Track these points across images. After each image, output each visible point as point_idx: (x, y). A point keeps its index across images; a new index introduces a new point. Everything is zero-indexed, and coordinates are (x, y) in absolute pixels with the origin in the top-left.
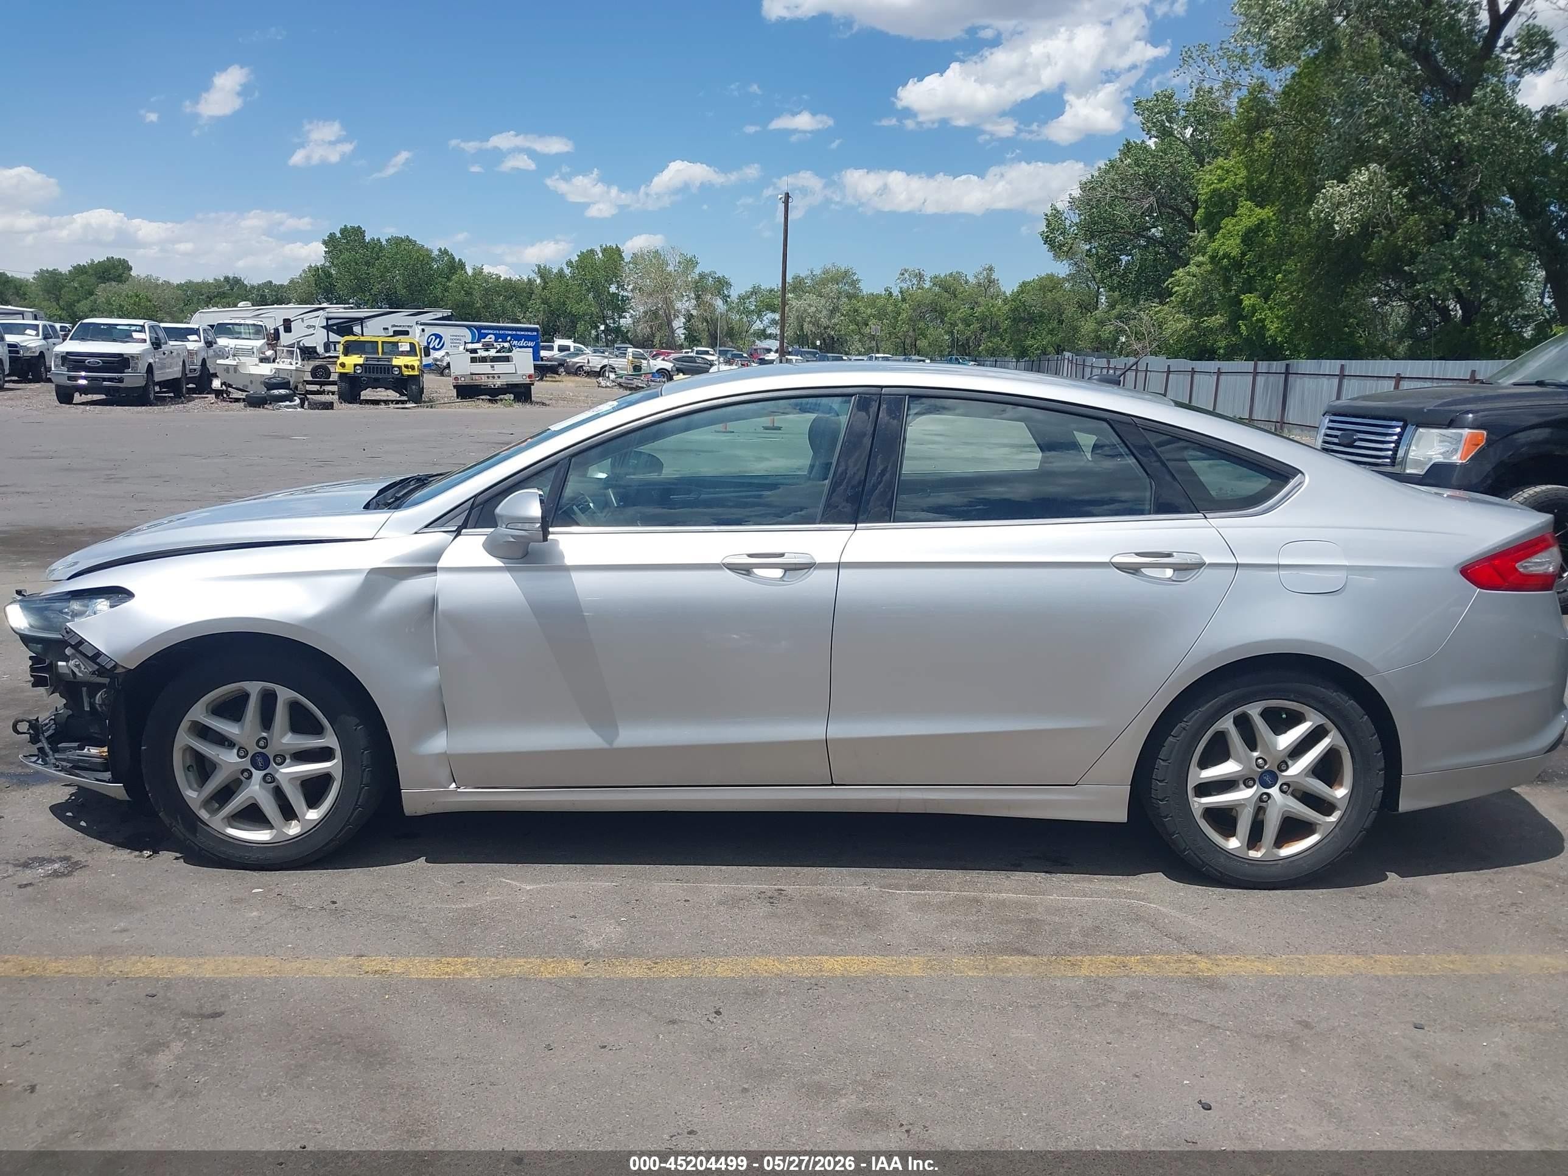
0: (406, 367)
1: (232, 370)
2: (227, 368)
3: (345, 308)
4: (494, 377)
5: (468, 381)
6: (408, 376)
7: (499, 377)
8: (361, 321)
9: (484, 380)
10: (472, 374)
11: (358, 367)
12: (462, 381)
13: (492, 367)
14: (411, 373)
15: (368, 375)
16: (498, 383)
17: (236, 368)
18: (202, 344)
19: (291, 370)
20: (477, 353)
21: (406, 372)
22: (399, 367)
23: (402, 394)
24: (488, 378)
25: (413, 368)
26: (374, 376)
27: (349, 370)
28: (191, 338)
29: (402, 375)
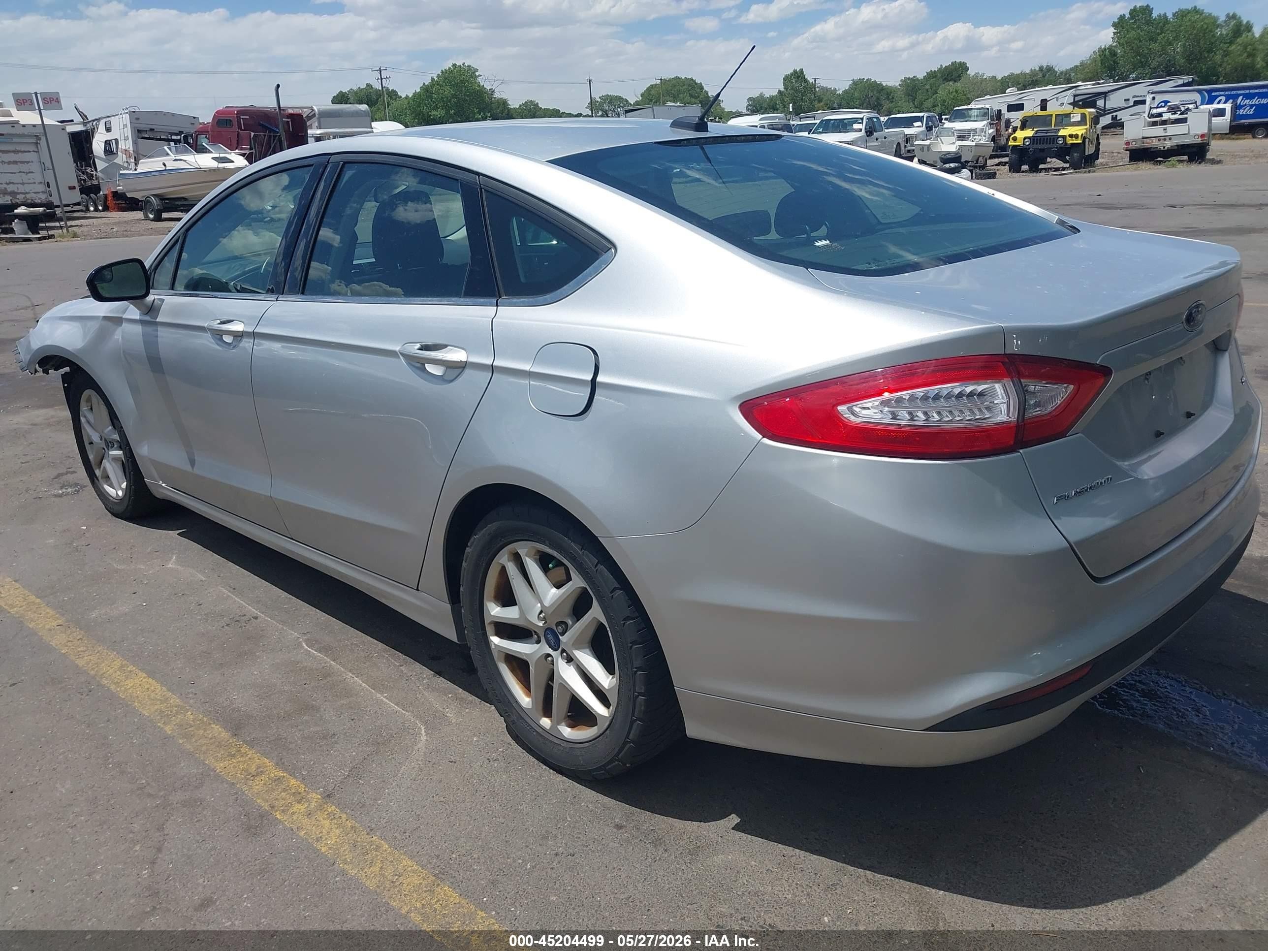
0: (1071, 136)
1: (926, 148)
2: (922, 147)
3: (1093, 85)
4: (1165, 140)
5: (1139, 145)
6: (1072, 144)
7: (1170, 139)
8: (1105, 95)
9: (1154, 143)
10: (1143, 138)
11: (1026, 140)
12: (1132, 146)
13: (1165, 129)
14: (1075, 142)
15: (1036, 146)
16: (1168, 144)
17: (929, 146)
18: (924, 128)
19: (971, 146)
20: (1162, 116)
21: (1070, 141)
22: (1064, 137)
23: (1066, 162)
24: (1159, 140)
25: (1076, 136)
26: (1040, 147)
27: (1019, 143)
28: (916, 124)
29: (1066, 144)
